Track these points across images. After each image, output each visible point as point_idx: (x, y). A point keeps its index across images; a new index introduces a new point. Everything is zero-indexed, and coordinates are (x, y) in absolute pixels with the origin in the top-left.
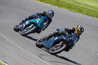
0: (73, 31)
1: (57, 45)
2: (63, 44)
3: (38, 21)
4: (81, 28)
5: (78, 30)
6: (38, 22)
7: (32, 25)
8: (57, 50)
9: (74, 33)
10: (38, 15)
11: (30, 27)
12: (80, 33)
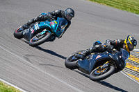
0: (122, 44)
1: (102, 67)
2: (109, 65)
3: (54, 24)
4: (134, 41)
5: (129, 44)
6: (53, 26)
7: (45, 30)
8: (103, 73)
9: (122, 47)
10: (53, 15)
11: (42, 33)
12: (131, 47)
